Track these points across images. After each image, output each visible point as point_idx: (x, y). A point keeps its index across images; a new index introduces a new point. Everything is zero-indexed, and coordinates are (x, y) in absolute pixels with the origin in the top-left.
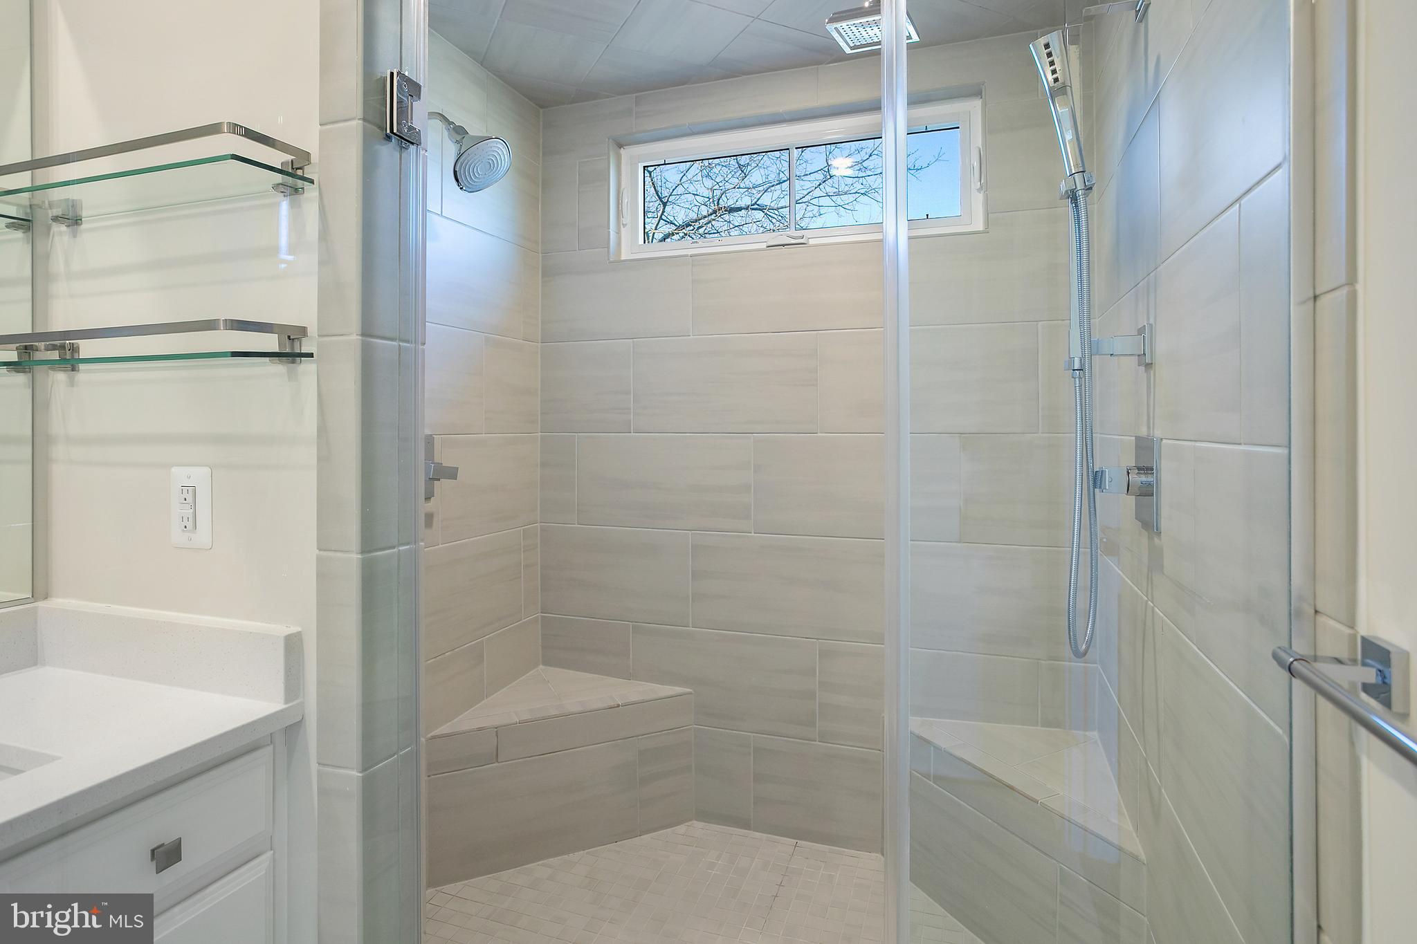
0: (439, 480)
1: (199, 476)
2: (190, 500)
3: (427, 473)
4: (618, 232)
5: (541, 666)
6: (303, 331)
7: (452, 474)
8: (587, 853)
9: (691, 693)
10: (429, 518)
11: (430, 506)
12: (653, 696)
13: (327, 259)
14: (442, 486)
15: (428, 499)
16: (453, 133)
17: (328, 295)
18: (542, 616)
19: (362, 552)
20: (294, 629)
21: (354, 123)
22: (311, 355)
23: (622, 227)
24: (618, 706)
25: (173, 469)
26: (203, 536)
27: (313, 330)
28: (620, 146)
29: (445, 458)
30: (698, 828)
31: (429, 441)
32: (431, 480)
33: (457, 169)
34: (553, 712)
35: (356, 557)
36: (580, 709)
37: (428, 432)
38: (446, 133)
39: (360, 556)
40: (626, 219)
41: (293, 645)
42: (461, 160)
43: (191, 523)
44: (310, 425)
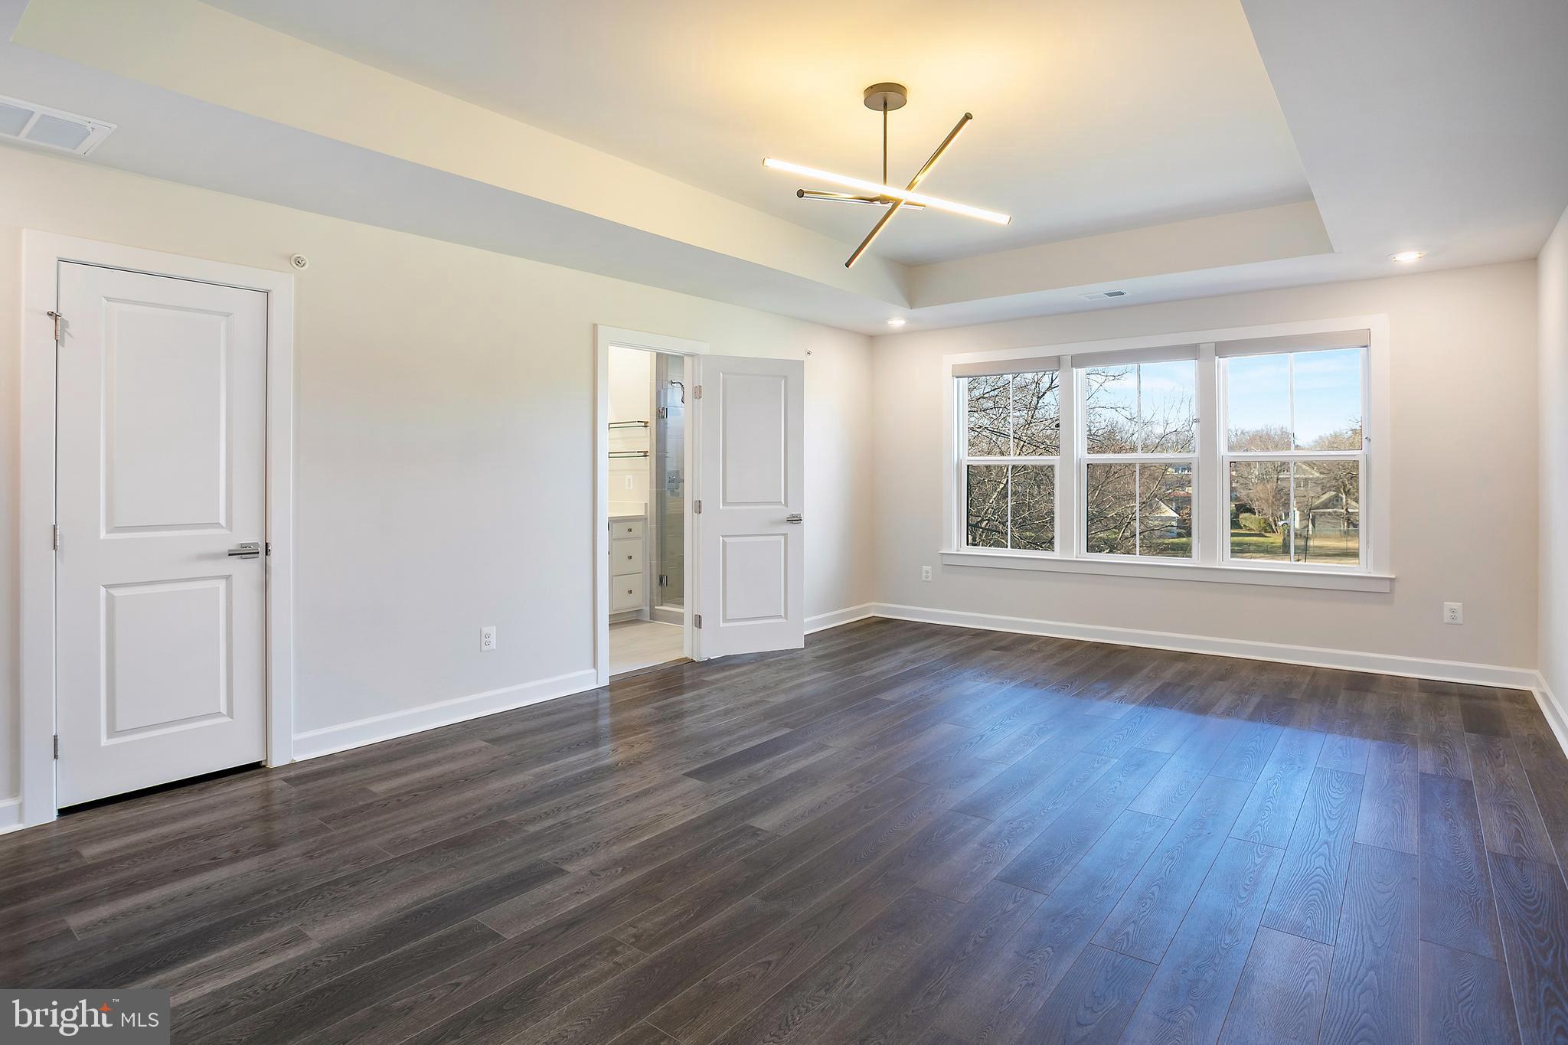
6: (647, 451)
13: (651, 438)
17: (651, 444)
20: (645, 500)
21: (655, 415)
22: (648, 455)
41: (645, 503)
43: (629, 486)
44: (649, 468)
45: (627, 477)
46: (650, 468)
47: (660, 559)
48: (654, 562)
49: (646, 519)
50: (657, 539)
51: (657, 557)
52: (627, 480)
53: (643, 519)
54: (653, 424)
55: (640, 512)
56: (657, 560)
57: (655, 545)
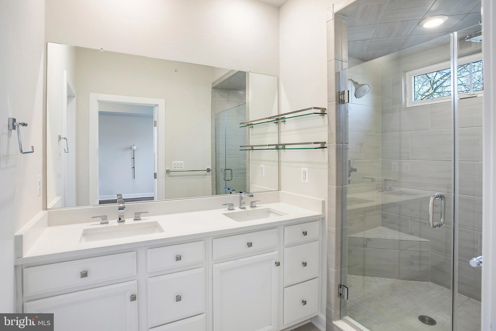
0: (352, 172)
1: (306, 169)
2: (305, 173)
3: (349, 170)
4: (405, 99)
5: (381, 227)
6: (325, 143)
7: (355, 170)
8: (393, 280)
9: (429, 242)
10: (349, 181)
11: (350, 178)
12: (416, 240)
13: (329, 129)
14: (353, 173)
15: (349, 176)
16: (354, 84)
17: (330, 135)
18: (381, 212)
19: (336, 186)
20: (324, 200)
21: (334, 102)
22: (327, 147)
23: (407, 96)
24: (403, 240)
25: (302, 168)
26: (307, 181)
27: (327, 142)
28: (406, 72)
29: (354, 166)
30: (431, 284)
31: (350, 161)
32: (350, 172)
33: (355, 94)
34: (383, 238)
35: (335, 187)
36: (391, 239)
37: (349, 159)
38: (352, 84)
39: (336, 187)
40: (408, 94)
41: (323, 202)
42: (356, 92)
43: (305, 178)
44: (326, 160)
45: (303, 169)
46: (329, 162)
47: (339, 266)
48: (333, 270)
49: (323, 219)
50: (336, 244)
51: (336, 265)
52: (302, 173)
53: (320, 219)
54: (332, 110)
55: (316, 212)
56: (336, 269)
57: (333, 250)
